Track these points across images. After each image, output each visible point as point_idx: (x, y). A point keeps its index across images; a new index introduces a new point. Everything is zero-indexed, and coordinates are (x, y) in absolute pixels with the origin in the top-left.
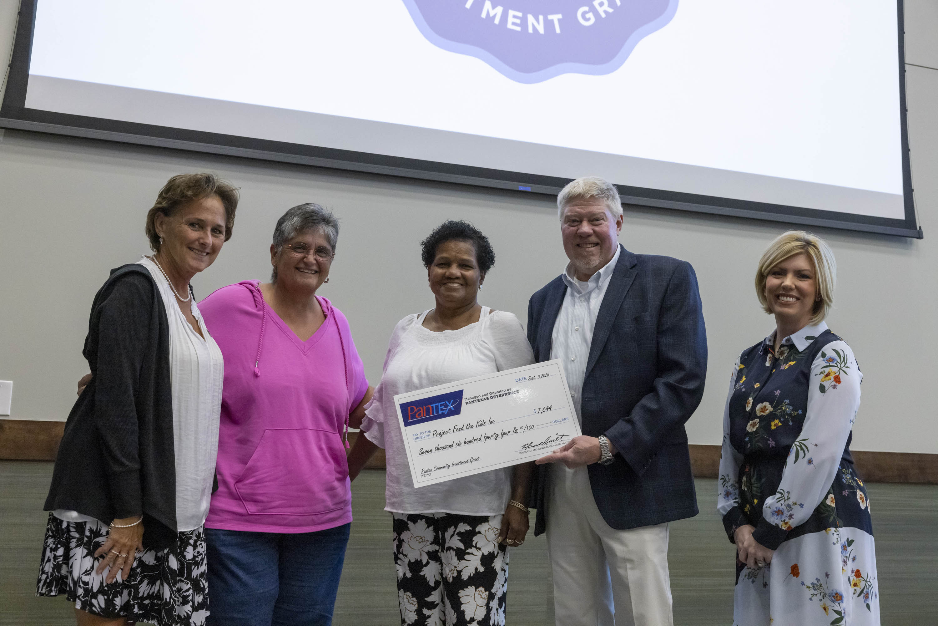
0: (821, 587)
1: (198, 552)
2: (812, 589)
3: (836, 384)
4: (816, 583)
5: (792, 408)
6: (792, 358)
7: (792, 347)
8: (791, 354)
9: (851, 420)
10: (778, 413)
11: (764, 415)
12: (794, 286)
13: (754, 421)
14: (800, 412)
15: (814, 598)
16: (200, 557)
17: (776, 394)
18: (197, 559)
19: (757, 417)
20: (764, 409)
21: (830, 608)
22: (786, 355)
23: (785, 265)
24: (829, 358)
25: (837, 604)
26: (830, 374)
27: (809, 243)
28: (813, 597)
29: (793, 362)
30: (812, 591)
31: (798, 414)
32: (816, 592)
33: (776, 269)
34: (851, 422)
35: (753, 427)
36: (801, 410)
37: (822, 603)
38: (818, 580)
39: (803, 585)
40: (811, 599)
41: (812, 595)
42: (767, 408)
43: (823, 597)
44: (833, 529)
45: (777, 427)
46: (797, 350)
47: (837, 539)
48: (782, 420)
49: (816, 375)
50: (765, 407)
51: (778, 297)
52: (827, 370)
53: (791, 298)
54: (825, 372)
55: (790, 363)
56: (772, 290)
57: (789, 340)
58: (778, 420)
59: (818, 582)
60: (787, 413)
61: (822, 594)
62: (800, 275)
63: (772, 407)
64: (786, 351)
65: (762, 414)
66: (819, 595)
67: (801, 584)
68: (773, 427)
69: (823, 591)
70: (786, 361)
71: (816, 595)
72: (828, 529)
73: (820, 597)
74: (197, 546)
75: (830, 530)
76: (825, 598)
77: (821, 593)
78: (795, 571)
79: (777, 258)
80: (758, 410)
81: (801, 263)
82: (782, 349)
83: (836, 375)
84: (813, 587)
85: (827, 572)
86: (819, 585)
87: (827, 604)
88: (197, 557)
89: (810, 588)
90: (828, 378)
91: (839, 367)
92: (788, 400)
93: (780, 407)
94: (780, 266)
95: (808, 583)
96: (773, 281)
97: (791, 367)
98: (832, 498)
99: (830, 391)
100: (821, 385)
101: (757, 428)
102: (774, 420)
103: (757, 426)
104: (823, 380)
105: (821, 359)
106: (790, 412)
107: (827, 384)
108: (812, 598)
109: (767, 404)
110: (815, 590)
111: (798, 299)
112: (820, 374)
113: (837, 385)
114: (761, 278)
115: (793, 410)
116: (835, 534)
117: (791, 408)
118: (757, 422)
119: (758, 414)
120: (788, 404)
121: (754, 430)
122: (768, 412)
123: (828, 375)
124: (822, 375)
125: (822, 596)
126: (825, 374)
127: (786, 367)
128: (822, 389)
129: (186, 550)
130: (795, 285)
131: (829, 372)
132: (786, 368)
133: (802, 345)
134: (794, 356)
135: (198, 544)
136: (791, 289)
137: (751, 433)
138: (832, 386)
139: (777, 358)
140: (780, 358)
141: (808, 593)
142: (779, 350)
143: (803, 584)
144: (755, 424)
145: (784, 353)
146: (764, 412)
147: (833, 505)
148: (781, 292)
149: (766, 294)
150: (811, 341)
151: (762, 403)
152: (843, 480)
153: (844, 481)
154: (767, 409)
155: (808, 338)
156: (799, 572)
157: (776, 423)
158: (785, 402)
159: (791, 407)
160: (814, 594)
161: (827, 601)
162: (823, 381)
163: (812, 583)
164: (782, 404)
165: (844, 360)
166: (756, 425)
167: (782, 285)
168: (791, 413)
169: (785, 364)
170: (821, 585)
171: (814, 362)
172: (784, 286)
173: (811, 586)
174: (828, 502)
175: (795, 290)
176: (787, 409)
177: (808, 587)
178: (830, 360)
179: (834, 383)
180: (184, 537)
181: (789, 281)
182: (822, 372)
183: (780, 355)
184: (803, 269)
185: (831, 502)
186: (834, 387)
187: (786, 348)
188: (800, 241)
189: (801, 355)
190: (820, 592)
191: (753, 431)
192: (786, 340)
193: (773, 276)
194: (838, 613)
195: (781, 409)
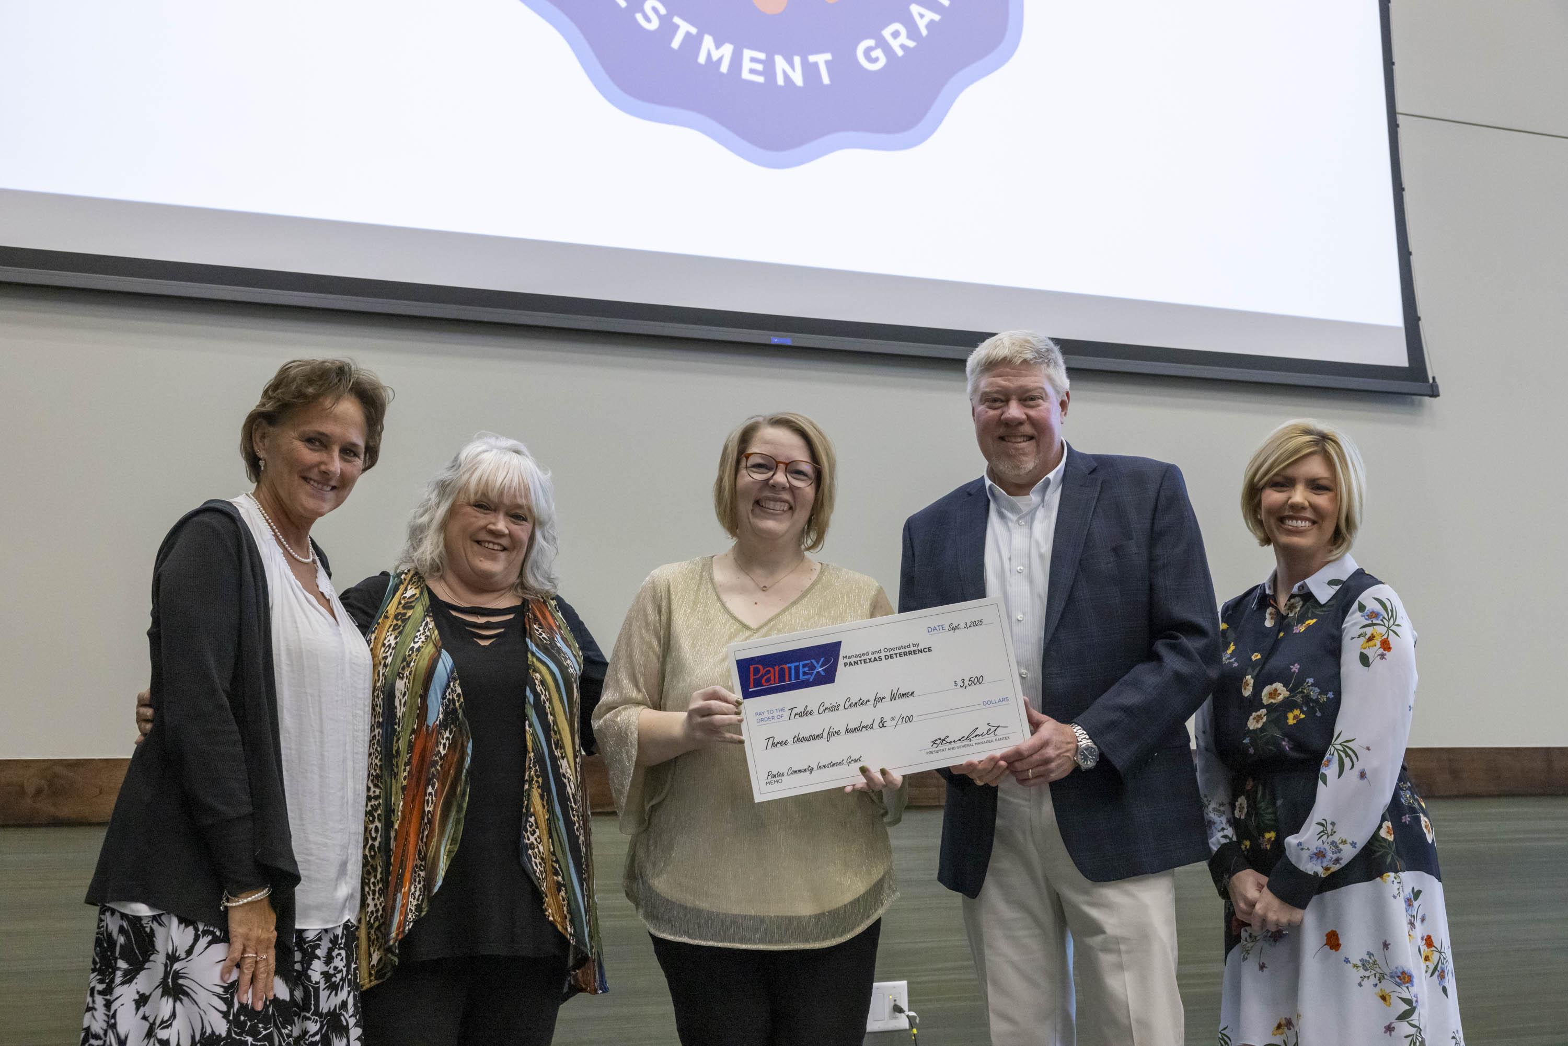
0: (1375, 966)
1: (335, 968)
2: (1361, 968)
3: (1385, 652)
4: (1368, 959)
5: (1319, 691)
6: (1310, 615)
7: (1308, 597)
8: (1308, 609)
9: (1410, 707)
10: (1299, 699)
11: (1276, 703)
12: (1307, 504)
13: (1259, 713)
14: (1330, 695)
15: (1365, 983)
16: (339, 976)
17: (1292, 670)
18: (334, 979)
19: (1262, 706)
20: (1274, 694)
21: (1394, 996)
22: (1299, 609)
23: (1290, 472)
24: (1371, 613)
25: (1405, 989)
26: (1374, 637)
27: (1324, 438)
28: (1363, 980)
29: (1312, 619)
30: (1362, 972)
31: (1328, 698)
32: (1367, 974)
33: (1279, 479)
34: (1410, 710)
35: (1257, 722)
36: (1332, 693)
37: (1377, 989)
38: (1370, 954)
39: (1347, 963)
40: (1360, 985)
41: (1361, 977)
42: (1279, 692)
43: (1379, 980)
44: (1392, 874)
45: (1297, 721)
46: (1316, 601)
47: (1399, 889)
48: (1305, 709)
49: (1353, 638)
50: (1276, 690)
51: (1282, 520)
52: (1369, 631)
53: (1304, 522)
54: (1366, 635)
55: (1307, 622)
56: (1271, 511)
57: (1302, 587)
58: (1298, 710)
59: (1370, 958)
60: (1311, 699)
61: (1378, 975)
62: (1315, 485)
63: (1287, 691)
64: (1299, 604)
65: (1273, 701)
66: (1372, 977)
67: (1345, 961)
68: (1291, 721)
69: (1380, 971)
70: (1301, 619)
71: (1369, 977)
72: (1385, 875)
73: (1373, 980)
74: (333, 958)
75: (1389, 876)
76: (1382, 981)
77: (1375, 974)
78: (1333, 941)
79: (1279, 461)
80: (1264, 696)
81: (1315, 468)
82: (1292, 601)
83: (1383, 638)
84: (1363, 965)
85: (1386, 941)
86: (1371, 961)
87: (1388, 991)
88: (334, 975)
89: (1358, 967)
90: (1371, 643)
91: (1387, 625)
92: (1312, 679)
93: (1300, 690)
94: (1283, 473)
95: (1355, 959)
96: (1272, 497)
97: (1309, 628)
98: (1388, 827)
99: (1376, 664)
100: (1361, 653)
101: (1264, 723)
102: (1291, 711)
103: (1265, 719)
104: (1365, 646)
105: (1359, 614)
106: (1316, 697)
107: (1371, 653)
108: (1362, 983)
109: (1279, 686)
110: (1366, 970)
111: (1314, 522)
112: (1358, 638)
113: (1385, 654)
114: (1253, 494)
115: (1320, 694)
116: (1396, 881)
117: (1317, 690)
118: (1263, 714)
119: (1265, 701)
120: (1312, 685)
121: (1259, 726)
122: (1281, 698)
123: (1371, 639)
124: (1363, 639)
125: (1377, 978)
126: (1367, 637)
127: (1302, 629)
128: (1365, 660)
129: (311, 967)
130: (1309, 502)
131: (1372, 634)
132: (1302, 631)
133: (1324, 594)
134: (1313, 612)
135: (334, 954)
136: (1303, 508)
137: (1255, 731)
138: (1379, 655)
139: (1285, 614)
140: (1288, 614)
141: (1355, 975)
142: (1288, 603)
143: (1347, 961)
144: (1260, 717)
145: (1295, 607)
146: (1274, 699)
147: (1391, 838)
148: (1286, 513)
149: (1263, 515)
150: (1337, 588)
151: (1271, 684)
152: (1402, 799)
153: (1403, 801)
154: (1280, 694)
155: (1332, 583)
156: (1340, 942)
157: (1297, 715)
158: (1308, 683)
159: (1317, 688)
160: (1365, 977)
161: (1388, 986)
162: (1365, 648)
163: (1362, 960)
164: (1302, 685)
165: (1392, 614)
166: (1262, 719)
167: (1290, 502)
168: (1318, 698)
169: (1300, 625)
170: (1375, 963)
171: (1346, 619)
172: (1292, 503)
173: (1359, 964)
174: (1383, 833)
175: (1309, 509)
176: (1312, 693)
177: (1355, 966)
178: (1372, 616)
179: (1382, 650)
180: (305, 946)
181: (1299, 495)
182: (1361, 634)
183: (1288, 609)
184: (1320, 476)
185: (1386, 834)
186: (1382, 656)
187: (1298, 599)
188: (1311, 434)
189: (1324, 609)
190: (1373, 972)
191: (1257, 728)
192: (1299, 587)
193: (1275, 488)
194: (1408, 1002)
195: (1302, 692)
